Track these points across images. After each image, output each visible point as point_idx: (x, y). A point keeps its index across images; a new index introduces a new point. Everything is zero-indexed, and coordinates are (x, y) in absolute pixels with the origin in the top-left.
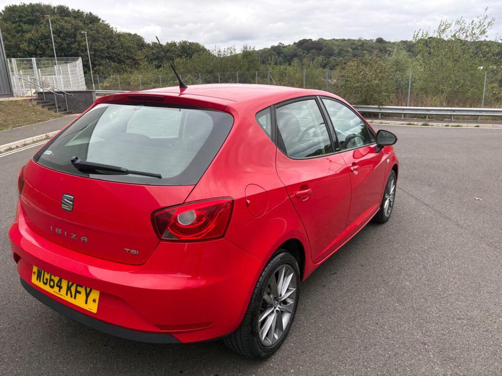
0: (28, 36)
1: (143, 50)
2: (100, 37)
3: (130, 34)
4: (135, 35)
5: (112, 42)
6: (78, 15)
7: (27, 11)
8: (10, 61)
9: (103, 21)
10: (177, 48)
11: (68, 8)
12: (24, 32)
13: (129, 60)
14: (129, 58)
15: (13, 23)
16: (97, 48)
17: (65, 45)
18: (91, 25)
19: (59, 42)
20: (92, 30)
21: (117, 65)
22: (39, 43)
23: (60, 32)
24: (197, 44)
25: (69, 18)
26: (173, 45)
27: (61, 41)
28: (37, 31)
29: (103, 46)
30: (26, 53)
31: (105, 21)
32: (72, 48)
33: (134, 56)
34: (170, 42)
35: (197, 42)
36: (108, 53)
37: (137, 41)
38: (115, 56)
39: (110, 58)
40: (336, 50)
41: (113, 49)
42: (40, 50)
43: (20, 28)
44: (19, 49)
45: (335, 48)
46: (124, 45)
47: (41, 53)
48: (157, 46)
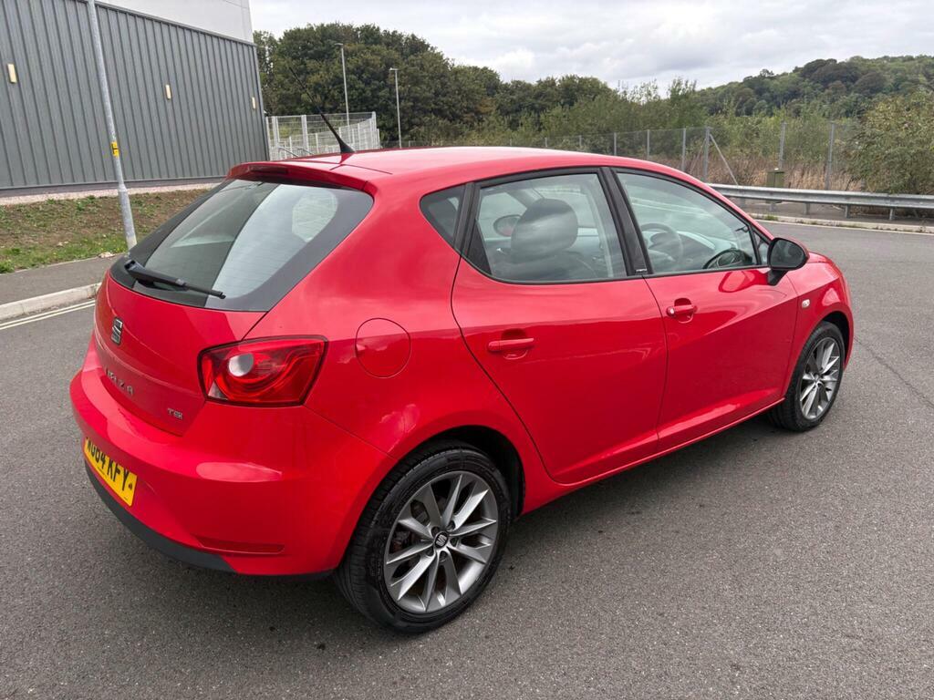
0: (314, 79)
1: (496, 95)
2: (425, 77)
3: (476, 69)
4: (485, 68)
5: (443, 84)
6: (393, 40)
7: (315, 38)
8: (270, 121)
9: (432, 48)
10: (556, 90)
11: (378, 29)
12: (308, 73)
13: (469, 115)
14: (469, 110)
15: (294, 58)
16: (418, 95)
17: (369, 93)
18: (412, 57)
19: (359, 88)
20: (413, 66)
21: (448, 123)
22: (330, 91)
23: (363, 72)
24: (595, 80)
25: (378, 47)
26: (550, 83)
27: (362, 86)
28: (328, 70)
29: (429, 91)
30: (309, 107)
31: (436, 48)
32: (378, 97)
33: (478, 106)
34: (544, 78)
35: (595, 77)
36: (436, 104)
37: (486, 79)
38: (446, 107)
39: (439, 112)
40: (890, 81)
41: (445, 95)
42: (330, 103)
43: (302, 66)
44: (299, 101)
45: (886, 75)
46: (463, 88)
47: (331, 106)
48: (519, 86)
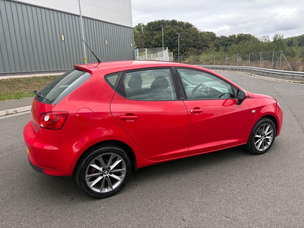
0: (155, 37)
1: (215, 41)
2: (191, 35)
3: (208, 32)
4: (211, 32)
5: (197, 38)
6: (181, 24)
7: (157, 24)
8: (136, 50)
9: (194, 26)
10: (236, 38)
11: (176, 21)
12: (154, 35)
13: (204, 47)
14: (205, 46)
15: (150, 31)
16: (188, 41)
17: (172, 41)
18: (187, 29)
19: (169, 39)
20: (187, 32)
21: (197, 50)
22: (160, 40)
23: (171, 34)
24: (250, 35)
25: (176, 26)
26: (234, 36)
27: (170, 39)
28: (160, 34)
29: (192, 40)
30: (153, 46)
31: (195, 26)
32: (175, 42)
33: (208, 44)
34: (231, 35)
36: (193, 44)
37: (212, 36)
38: (197, 45)
39: (194, 47)
41: (197, 41)
42: (160, 44)
43: (152, 33)
44: (151, 44)
46: (203, 39)
47: (160, 45)
48: (223, 37)
